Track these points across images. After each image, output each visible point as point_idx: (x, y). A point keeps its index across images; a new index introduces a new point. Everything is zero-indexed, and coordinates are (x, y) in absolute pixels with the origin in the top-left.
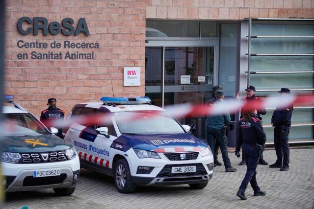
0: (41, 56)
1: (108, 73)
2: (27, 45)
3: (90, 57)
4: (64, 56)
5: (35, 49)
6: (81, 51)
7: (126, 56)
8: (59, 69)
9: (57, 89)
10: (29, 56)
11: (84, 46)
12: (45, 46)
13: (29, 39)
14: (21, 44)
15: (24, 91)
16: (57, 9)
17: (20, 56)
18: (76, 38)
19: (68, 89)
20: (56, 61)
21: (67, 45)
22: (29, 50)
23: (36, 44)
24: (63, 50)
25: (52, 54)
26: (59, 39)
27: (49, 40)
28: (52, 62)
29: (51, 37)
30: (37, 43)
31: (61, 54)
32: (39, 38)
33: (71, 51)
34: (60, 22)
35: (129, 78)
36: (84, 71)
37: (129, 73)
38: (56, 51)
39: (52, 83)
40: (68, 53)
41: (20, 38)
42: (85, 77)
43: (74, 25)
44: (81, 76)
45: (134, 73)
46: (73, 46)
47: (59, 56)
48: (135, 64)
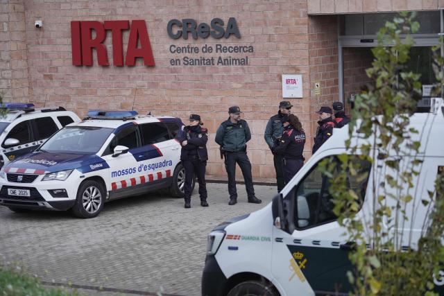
0: (193, 62)
1: (265, 82)
2: (179, 50)
3: (244, 62)
4: (216, 61)
5: (187, 55)
6: (234, 55)
7: (285, 62)
8: (211, 76)
9: (211, 98)
10: (182, 62)
11: (237, 49)
12: (196, 50)
13: (181, 43)
14: (173, 49)
15: (178, 100)
16: (207, 9)
17: (173, 62)
18: (228, 40)
19: (222, 99)
20: (208, 67)
21: (220, 49)
22: (181, 56)
23: (189, 49)
24: (215, 55)
25: (204, 60)
26: (211, 42)
27: (200, 44)
28: (204, 69)
29: (202, 40)
30: (188, 47)
31: (212, 59)
32: (190, 42)
33: (223, 55)
34: (209, 23)
35: (288, 88)
36: (237, 78)
37: (288, 81)
38: (208, 56)
39: (205, 92)
40: (220, 58)
41: (172, 42)
42: (240, 86)
43: (225, 27)
44: (235, 85)
45: (294, 82)
46: (225, 50)
47: (211, 62)
48: (296, 70)
